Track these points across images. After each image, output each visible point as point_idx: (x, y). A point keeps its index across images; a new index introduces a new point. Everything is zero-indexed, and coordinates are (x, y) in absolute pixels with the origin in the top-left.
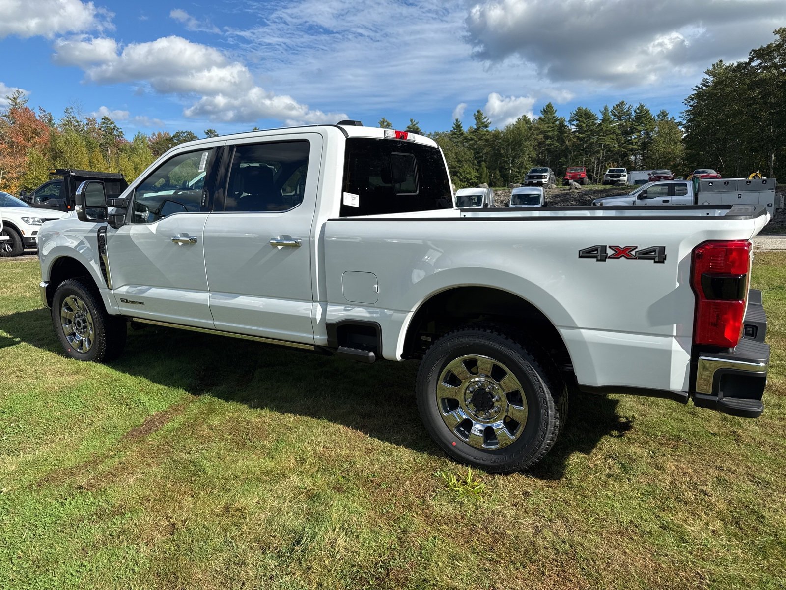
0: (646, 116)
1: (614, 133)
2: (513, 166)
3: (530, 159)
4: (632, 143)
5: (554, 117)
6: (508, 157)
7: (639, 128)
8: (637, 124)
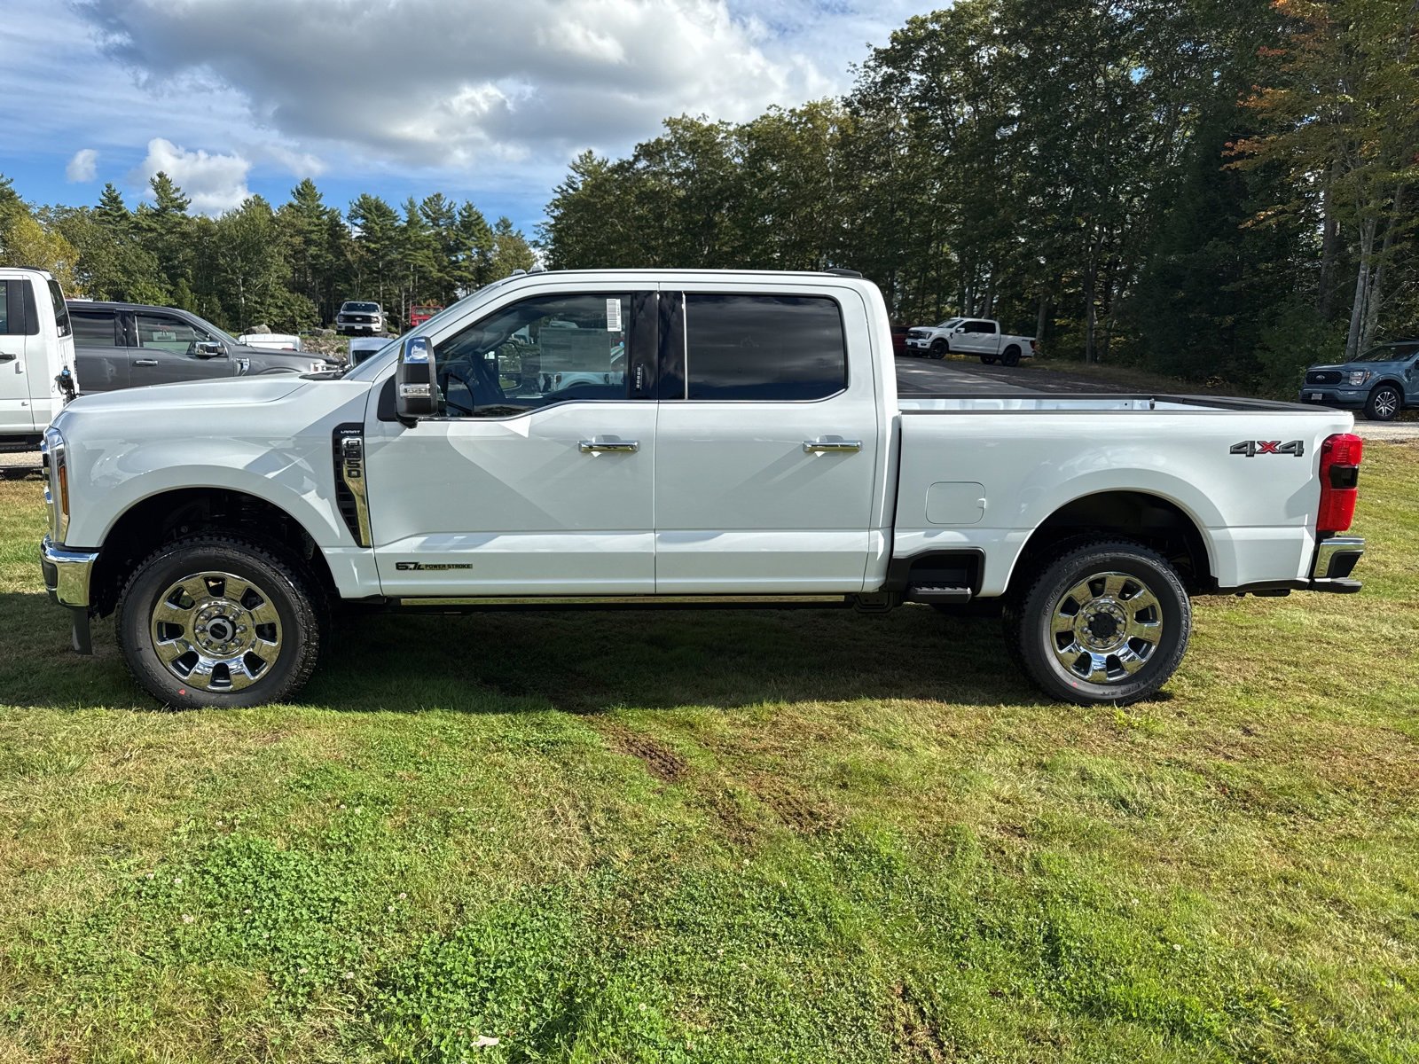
0: (478, 224)
1: (428, 247)
2: (247, 291)
3: (281, 281)
4: (459, 268)
5: (318, 206)
6: (234, 272)
7: (469, 243)
8: (465, 236)
